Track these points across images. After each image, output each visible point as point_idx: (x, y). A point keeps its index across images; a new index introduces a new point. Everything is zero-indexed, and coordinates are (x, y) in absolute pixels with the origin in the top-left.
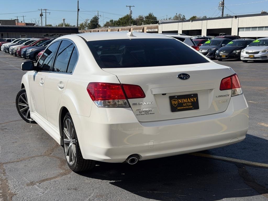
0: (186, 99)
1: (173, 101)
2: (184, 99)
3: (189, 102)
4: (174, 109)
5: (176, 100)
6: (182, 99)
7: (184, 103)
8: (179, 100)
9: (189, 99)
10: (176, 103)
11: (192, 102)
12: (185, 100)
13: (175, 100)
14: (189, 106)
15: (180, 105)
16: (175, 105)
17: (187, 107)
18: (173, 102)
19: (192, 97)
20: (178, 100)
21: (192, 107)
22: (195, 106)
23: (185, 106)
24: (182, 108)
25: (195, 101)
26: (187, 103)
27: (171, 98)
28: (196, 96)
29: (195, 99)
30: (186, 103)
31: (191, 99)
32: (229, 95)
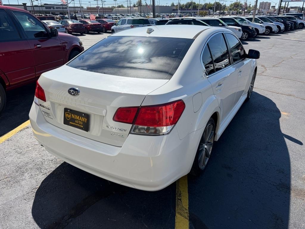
0: (79, 116)
2: (77, 116)
3: (80, 121)
5: (70, 114)
6: (75, 115)
7: (77, 120)
8: (72, 115)
9: (81, 117)
10: (69, 116)
11: (83, 122)
12: (78, 118)
13: (68, 114)
14: (80, 124)
15: (73, 120)
16: (68, 118)
18: (67, 115)
21: (82, 127)
22: (86, 127)
23: (77, 123)
24: (74, 124)
25: (86, 122)
26: (79, 120)
28: (87, 116)
29: (86, 120)
30: (78, 120)
31: (83, 118)
32: (126, 130)
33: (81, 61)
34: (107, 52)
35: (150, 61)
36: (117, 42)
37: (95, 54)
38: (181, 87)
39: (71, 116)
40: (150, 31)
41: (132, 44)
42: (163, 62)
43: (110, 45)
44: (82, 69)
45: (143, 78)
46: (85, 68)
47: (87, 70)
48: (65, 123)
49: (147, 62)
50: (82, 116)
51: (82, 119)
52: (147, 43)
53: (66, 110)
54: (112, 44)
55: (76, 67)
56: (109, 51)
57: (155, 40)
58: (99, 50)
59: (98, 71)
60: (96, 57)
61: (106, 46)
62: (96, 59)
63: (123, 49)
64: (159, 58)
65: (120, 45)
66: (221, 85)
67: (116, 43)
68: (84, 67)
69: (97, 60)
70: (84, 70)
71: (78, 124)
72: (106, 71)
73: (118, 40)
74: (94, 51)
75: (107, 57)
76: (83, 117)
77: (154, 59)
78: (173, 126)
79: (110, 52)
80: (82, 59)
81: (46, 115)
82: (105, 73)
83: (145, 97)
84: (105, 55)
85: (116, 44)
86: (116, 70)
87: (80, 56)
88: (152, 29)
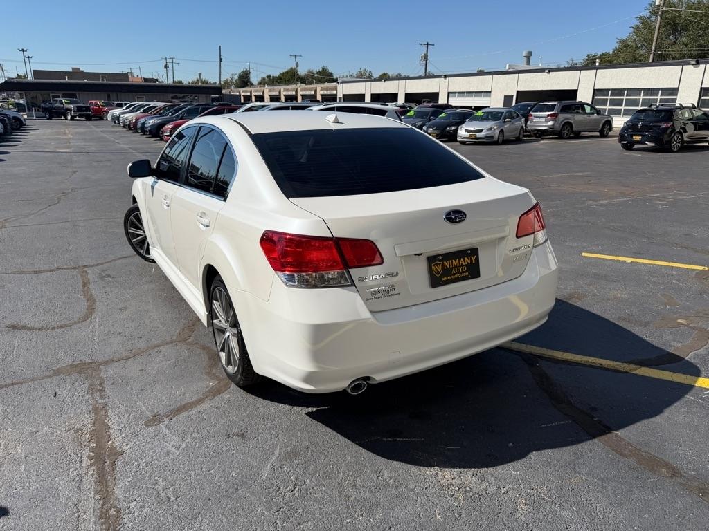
0: (457, 260)
1: (434, 265)
2: (453, 261)
3: (462, 265)
4: (436, 281)
5: (440, 264)
6: (451, 261)
7: (455, 268)
8: (445, 263)
9: (462, 259)
10: (440, 268)
11: (468, 265)
12: (456, 263)
13: (437, 264)
14: (463, 272)
15: (447, 272)
16: (438, 273)
17: (459, 275)
18: (435, 268)
19: (468, 255)
21: (467, 274)
22: (473, 271)
23: (456, 274)
24: (450, 277)
25: (474, 262)
26: (460, 266)
27: (432, 260)
28: (474, 252)
29: (474, 259)
30: (457, 267)
31: (466, 258)
39: (443, 266)
51: (465, 261)
71: (459, 273)
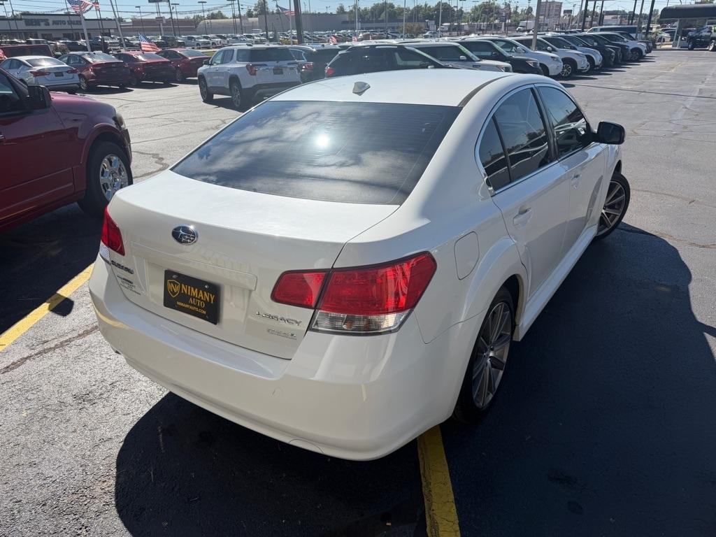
0: (196, 290)
1: (171, 282)
2: (192, 288)
3: (200, 299)
4: (170, 302)
6: (189, 287)
7: (193, 297)
8: (183, 285)
9: (201, 291)
11: (206, 302)
12: (195, 292)
13: (174, 283)
14: (199, 308)
15: (185, 298)
16: (174, 293)
17: (196, 309)
18: (171, 286)
20: (181, 286)
21: (204, 312)
22: (212, 313)
23: (193, 305)
24: (187, 306)
25: (212, 302)
26: (198, 299)
28: (215, 290)
29: (212, 299)
30: (195, 297)
31: (205, 293)
32: (300, 322)
33: (204, 160)
34: (262, 141)
35: (357, 161)
36: (285, 115)
37: (235, 144)
38: (426, 222)
39: (181, 289)
40: (360, 88)
41: (317, 122)
42: (386, 162)
43: (269, 123)
44: (205, 180)
45: (342, 201)
46: (212, 178)
47: (216, 183)
48: (166, 304)
49: (352, 165)
50: (204, 290)
51: (204, 295)
52: (352, 119)
53: (169, 274)
54: (273, 121)
55: (192, 176)
56: (267, 137)
57: (372, 112)
58: (244, 135)
59: (242, 184)
60: (236, 151)
61: (260, 126)
62: (238, 156)
63: (297, 134)
64: (379, 153)
65: (291, 122)
66: (526, 211)
67: (283, 119)
68: (209, 175)
69: (240, 159)
70: (209, 181)
71: (196, 306)
72: (258, 184)
73: (288, 111)
74: (234, 138)
75: (261, 152)
76: (208, 291)
77: (366, 157)
78: (407, 312)
79: (268, 140)
80: (205, 156)
81: (127, 286)
82: (255, 190)
83: (341, 248)
84: (257, 147)
85: (281, 122)
86: (280, 183)
87: (201, 149)
88: (365, 84)
